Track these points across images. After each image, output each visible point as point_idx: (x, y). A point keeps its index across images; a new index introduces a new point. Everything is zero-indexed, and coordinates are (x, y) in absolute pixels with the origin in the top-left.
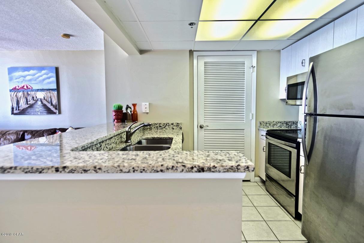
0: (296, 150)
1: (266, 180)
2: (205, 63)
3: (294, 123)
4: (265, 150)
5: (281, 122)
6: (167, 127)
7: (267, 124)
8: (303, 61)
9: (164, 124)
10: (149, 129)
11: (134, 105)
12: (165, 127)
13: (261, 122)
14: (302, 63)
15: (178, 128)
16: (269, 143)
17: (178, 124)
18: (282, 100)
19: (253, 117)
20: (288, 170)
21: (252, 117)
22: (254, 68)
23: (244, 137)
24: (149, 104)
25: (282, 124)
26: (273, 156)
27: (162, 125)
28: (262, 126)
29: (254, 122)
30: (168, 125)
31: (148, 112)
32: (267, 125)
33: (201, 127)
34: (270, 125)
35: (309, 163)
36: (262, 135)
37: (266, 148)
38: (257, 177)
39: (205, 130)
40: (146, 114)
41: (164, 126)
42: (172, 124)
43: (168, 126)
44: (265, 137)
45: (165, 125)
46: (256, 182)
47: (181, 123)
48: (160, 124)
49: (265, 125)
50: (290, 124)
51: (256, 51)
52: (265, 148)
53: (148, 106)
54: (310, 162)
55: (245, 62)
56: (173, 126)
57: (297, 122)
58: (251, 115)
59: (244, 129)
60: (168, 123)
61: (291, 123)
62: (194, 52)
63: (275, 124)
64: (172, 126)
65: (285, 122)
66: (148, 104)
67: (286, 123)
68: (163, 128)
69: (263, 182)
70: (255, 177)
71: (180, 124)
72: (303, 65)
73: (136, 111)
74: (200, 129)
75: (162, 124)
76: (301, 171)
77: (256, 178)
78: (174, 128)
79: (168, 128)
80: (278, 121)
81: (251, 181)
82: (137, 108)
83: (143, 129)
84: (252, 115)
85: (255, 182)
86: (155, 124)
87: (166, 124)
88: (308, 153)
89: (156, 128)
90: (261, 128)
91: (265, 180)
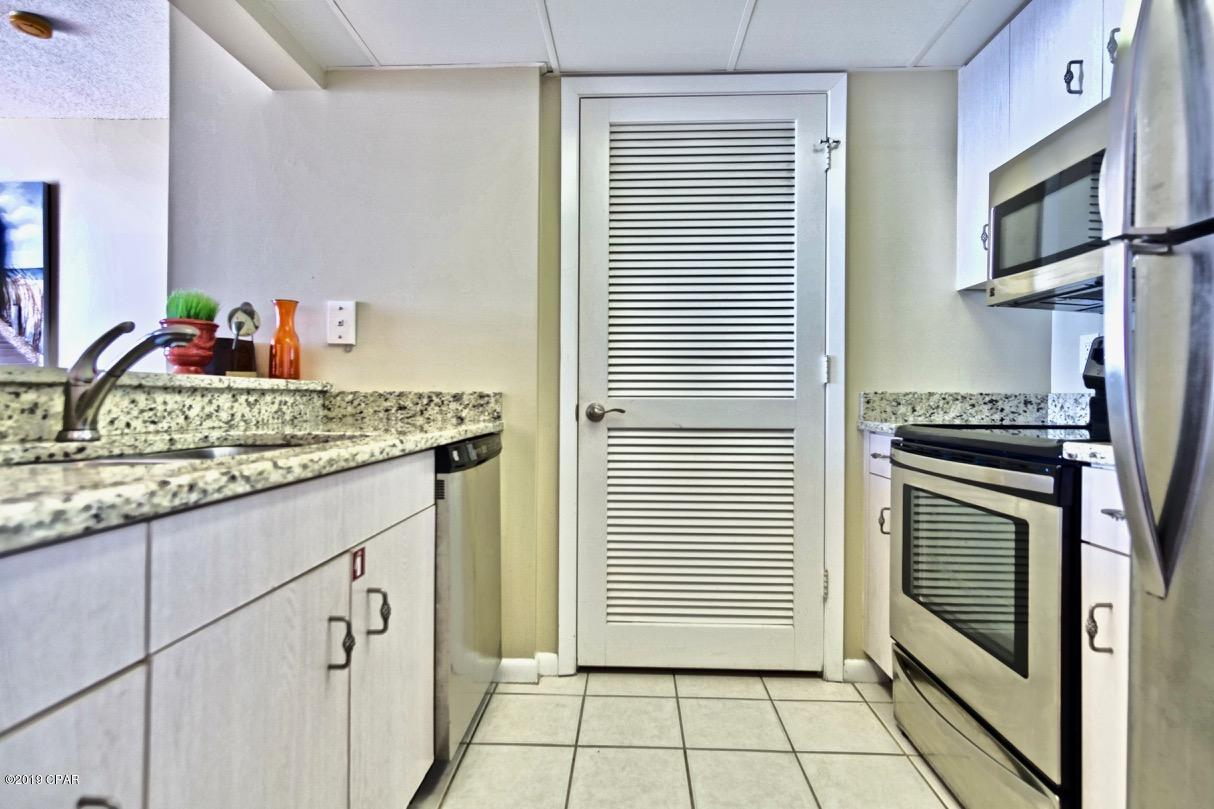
0: (1055, 513)
1: (896, 675)
2: (615, 130)
3: (1027, 403)
4: (886, 528)
5: (964, 398)
6: (433, 411)
7: (899, 404)
8: (1075, 68)
9: (420, 396)
10: (350, 420)
11: (287, 307)
12: (422, 413)
13: (871, 396)
14: (1069, 77)
15: (482, 418)
16: (908, 489)
17: (481, 396)
18: (967, 292)
19: (832, 370)
20: (1009, 630)
21: (828, 373)
22: (833, 152)
23: (790, 467)
24: (358, 305)
25: (973, 406)
26: (930, 559)
27: (408, 404)
28: (876, 413)
29: (836, 394)
30: (436, 400)
31: (353, 342)
32: (902, 409)
33: (594, 417)
34: (914, 410)
35: (1167, 582)
36: (875, 456)
37: (893, 516)
38: (858, 658)
39: (609, 429)
40: (340, 351)
41: (419, 408)
42: (457, 398)
43: (437, 408)
44: (888, 460)
45: (425, 401)
46: (853, 683)
47: (495, 394)
48: (401, 395)
49: (889, 409)
50: (1007, 409)
51: (844, 76)
52: (887, 514)
53: (349, 315)
54: (1176, 578)
55: (796, 125)
56: (460, 408)
57: (1044, 400)
58: (825, 364)
59: (792, 430)
60: (438, 395)
61: (1016, 402)
62: (565, 81)
63: (938, 407)
64: (454, 406)
65: (987, 399)
66: (350, 305)
67: (991, 401)
68: (414, 416)
69: (886, 683)
70: (845, 658)
71: (493, 400)
72: (1074, 85)
73: (293, 335)
74: (589, 422)
75: (411, 397)
76: (1092, 637)
77: (849, 662)
78: (463, 415)
79: (439, 417)
80: (952, 390)
81: (828, 674)
82: (299, 322)
83: (325, 416)
84: (828, 361)
85: (845, 681)
86: (380, 395)
87: (429, 397)
88: (1157, 512)
89: (381, 415)
90: (869, 422)
91: (891, 676)
